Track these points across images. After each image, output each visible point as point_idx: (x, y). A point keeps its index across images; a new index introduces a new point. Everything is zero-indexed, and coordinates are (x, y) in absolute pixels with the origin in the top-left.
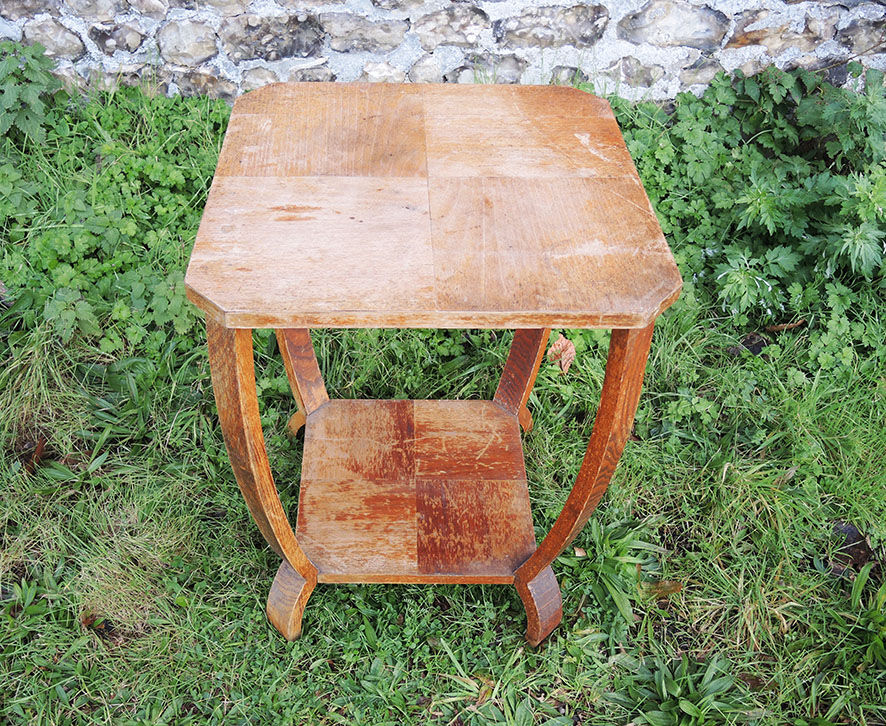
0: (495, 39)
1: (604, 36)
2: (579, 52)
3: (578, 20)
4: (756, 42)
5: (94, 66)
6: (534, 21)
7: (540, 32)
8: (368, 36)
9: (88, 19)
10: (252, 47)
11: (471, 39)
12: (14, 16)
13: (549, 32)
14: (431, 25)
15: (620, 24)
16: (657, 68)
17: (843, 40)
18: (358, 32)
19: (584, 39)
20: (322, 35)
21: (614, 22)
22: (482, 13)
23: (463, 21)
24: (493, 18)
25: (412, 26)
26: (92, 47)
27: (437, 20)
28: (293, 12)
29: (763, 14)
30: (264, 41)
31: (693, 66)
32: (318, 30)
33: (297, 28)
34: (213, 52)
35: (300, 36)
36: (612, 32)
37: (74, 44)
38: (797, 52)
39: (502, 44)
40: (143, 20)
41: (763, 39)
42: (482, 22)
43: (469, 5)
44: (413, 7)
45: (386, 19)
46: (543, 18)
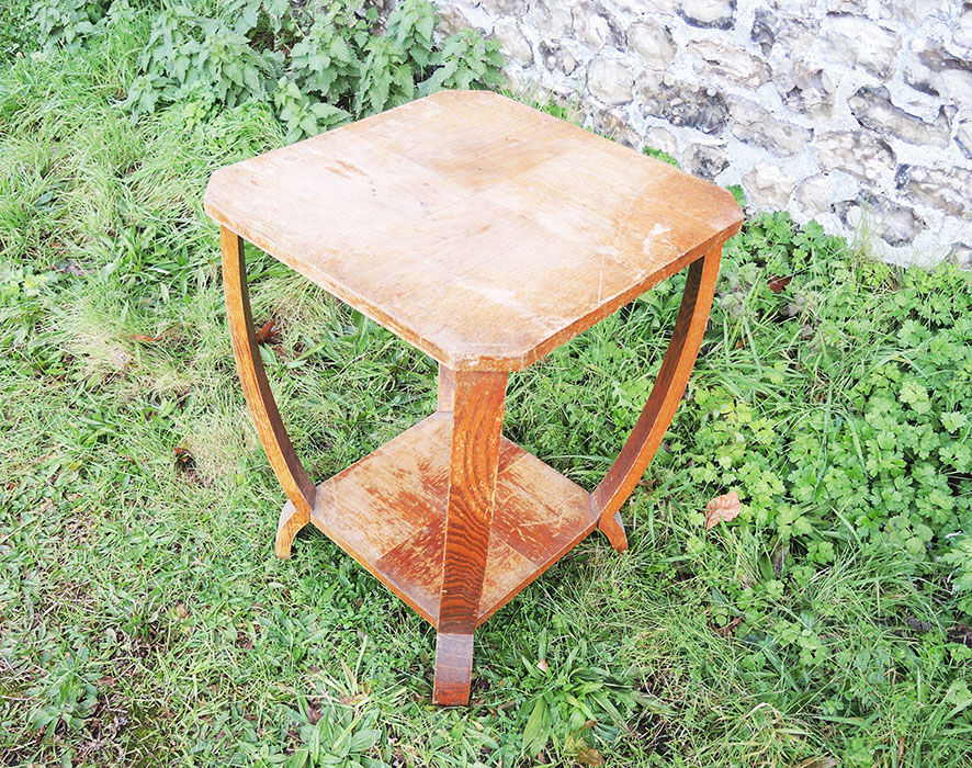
0: (896, 184)
5: (536, 77)
6: (945, 180)
7: (948, 194)
8: (769, 133)
9: (543, 32)
10: (662, 105)
11: (870, 175)
12: (491, 11)
13: (959, 199)
14: (833, 144)
18: (761, 125)
20: (727, 117)
22: (889, 149)
23: (867, 152)
24: (901, 160)
25: (815, 138)
26: (539, 58)
27: (841, 141)
28: (705, 84)
30: (672, 103)
32: (724, 110)
33: (705, 100)
34: (629, 100)
35: (707, 110)
37: (526, 51)
39: (903, 192)
40: (581, 48)
42: (888, 160)
43: (878, 136)
44: (822, 118)
45: (791, 121)
46: (956, 180)
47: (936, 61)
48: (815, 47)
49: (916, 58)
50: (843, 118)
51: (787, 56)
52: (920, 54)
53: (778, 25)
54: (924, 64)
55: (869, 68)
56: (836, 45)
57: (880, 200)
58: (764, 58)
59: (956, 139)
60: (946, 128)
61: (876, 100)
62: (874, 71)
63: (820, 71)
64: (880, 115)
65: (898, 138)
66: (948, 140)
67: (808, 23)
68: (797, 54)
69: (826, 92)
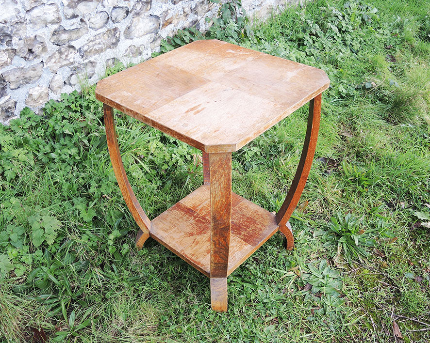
0: (81, 57)
1: (120, 40)
2: (113, 50)
3: (109, 37)
4: (170, 23)
6: (94, 43)
7: (97, 47)
8: (27, 76)
11: (72, 60)
13: (100, 46)
14: (53, 60)
15: (124, 33)
16: (142, 46)
17: (195, 12)
18: (22, 75)
19: (113, 44)
20: (5, 84)
21: (122, 33)
22: (73, 47)
23: (66, 54)
24: (77, 48)
25: (45, 64)
27: (55, 57)
29: (169, 11)
31: (153, 41)
32: (2, 82)
36: (122, 37)
38: (182, 22)
39: (84, 58)
41: (172, 21)
42: (73, 51)
43: (66, 45)
44: (43, 55)
45: (33, 64)
46: (97, 40)
47: (73, 4)
48: (29, 29)
49: (67, 8)
50: (52, 48)
51: (20, 39)
52: (68, 6)
53: (10, 29)
54: (70, 8)
55: (53, 23)
56: (37, 22)
57: (79, 66)
58: (9, 48)
59: (89, 27)
60: (86, 26)
61: (60, 33)
62: (54, 23)
63: (36, 36)
64: (64, 36)
65: (72, 41)
66: (88, 30)
67: (22, 21)
68: (23, 36)
69: (42, 43)
